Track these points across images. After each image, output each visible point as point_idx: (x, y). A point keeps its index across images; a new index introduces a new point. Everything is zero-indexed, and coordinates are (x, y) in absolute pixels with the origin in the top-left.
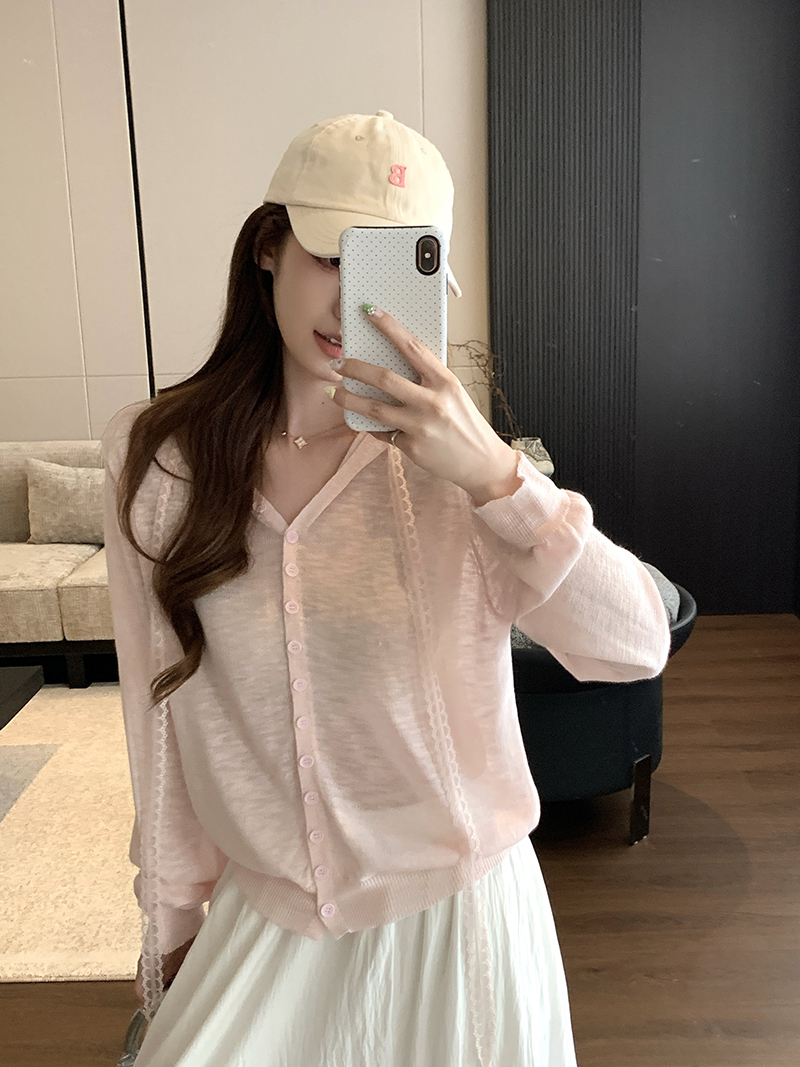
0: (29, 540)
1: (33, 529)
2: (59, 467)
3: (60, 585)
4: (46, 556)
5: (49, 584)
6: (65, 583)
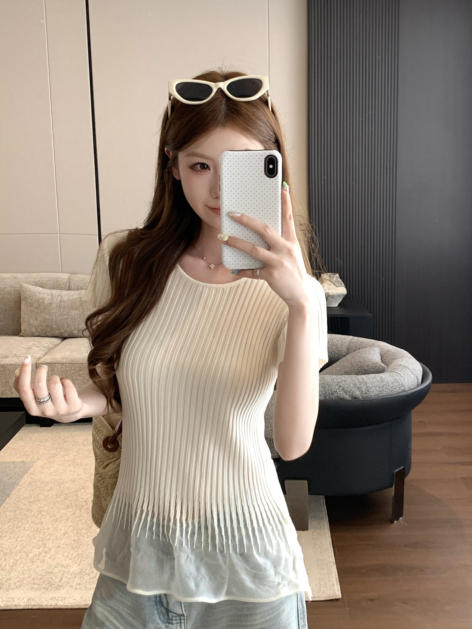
0: (21, 334)
1: (23, 328)
2: (41, 289)
3: (38, 362)
6: (40, 361)
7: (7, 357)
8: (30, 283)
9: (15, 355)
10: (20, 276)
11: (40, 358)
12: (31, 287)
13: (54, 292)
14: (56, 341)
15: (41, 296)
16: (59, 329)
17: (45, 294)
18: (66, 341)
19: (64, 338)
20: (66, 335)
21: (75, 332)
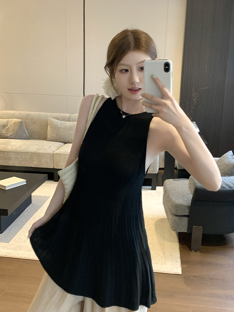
0: (47, 140)
1: (48, 137)
2: (57, 120)
3: (54, 153)
4: (51, 144)
5: (51, 152)
6: (55, 152)
7: (40, 149)
8: (52, 117)
9: (44, 149)
10: (48, 114)
11: (54, 151)
12: (53, 119)
13: (63, 122)
14: (62, 144)
15: (57, 123)
16: (64, 139)
17: (59, 123)
18: (66, 144)
19: (66, 143)
20: (66, 142)
21: (70, 141)
